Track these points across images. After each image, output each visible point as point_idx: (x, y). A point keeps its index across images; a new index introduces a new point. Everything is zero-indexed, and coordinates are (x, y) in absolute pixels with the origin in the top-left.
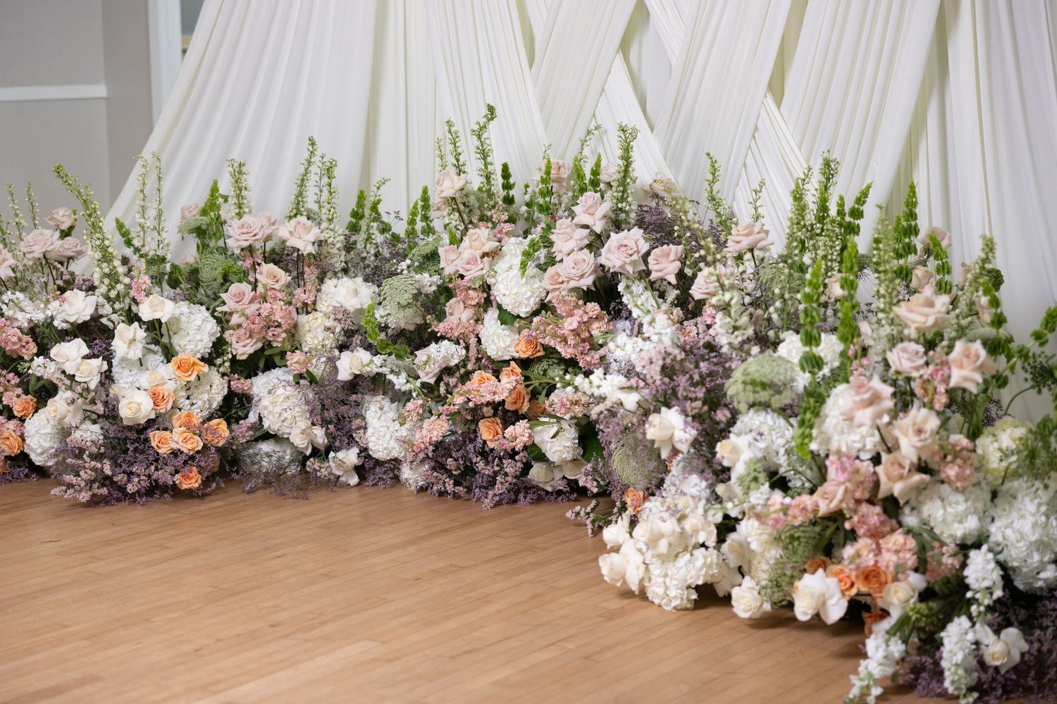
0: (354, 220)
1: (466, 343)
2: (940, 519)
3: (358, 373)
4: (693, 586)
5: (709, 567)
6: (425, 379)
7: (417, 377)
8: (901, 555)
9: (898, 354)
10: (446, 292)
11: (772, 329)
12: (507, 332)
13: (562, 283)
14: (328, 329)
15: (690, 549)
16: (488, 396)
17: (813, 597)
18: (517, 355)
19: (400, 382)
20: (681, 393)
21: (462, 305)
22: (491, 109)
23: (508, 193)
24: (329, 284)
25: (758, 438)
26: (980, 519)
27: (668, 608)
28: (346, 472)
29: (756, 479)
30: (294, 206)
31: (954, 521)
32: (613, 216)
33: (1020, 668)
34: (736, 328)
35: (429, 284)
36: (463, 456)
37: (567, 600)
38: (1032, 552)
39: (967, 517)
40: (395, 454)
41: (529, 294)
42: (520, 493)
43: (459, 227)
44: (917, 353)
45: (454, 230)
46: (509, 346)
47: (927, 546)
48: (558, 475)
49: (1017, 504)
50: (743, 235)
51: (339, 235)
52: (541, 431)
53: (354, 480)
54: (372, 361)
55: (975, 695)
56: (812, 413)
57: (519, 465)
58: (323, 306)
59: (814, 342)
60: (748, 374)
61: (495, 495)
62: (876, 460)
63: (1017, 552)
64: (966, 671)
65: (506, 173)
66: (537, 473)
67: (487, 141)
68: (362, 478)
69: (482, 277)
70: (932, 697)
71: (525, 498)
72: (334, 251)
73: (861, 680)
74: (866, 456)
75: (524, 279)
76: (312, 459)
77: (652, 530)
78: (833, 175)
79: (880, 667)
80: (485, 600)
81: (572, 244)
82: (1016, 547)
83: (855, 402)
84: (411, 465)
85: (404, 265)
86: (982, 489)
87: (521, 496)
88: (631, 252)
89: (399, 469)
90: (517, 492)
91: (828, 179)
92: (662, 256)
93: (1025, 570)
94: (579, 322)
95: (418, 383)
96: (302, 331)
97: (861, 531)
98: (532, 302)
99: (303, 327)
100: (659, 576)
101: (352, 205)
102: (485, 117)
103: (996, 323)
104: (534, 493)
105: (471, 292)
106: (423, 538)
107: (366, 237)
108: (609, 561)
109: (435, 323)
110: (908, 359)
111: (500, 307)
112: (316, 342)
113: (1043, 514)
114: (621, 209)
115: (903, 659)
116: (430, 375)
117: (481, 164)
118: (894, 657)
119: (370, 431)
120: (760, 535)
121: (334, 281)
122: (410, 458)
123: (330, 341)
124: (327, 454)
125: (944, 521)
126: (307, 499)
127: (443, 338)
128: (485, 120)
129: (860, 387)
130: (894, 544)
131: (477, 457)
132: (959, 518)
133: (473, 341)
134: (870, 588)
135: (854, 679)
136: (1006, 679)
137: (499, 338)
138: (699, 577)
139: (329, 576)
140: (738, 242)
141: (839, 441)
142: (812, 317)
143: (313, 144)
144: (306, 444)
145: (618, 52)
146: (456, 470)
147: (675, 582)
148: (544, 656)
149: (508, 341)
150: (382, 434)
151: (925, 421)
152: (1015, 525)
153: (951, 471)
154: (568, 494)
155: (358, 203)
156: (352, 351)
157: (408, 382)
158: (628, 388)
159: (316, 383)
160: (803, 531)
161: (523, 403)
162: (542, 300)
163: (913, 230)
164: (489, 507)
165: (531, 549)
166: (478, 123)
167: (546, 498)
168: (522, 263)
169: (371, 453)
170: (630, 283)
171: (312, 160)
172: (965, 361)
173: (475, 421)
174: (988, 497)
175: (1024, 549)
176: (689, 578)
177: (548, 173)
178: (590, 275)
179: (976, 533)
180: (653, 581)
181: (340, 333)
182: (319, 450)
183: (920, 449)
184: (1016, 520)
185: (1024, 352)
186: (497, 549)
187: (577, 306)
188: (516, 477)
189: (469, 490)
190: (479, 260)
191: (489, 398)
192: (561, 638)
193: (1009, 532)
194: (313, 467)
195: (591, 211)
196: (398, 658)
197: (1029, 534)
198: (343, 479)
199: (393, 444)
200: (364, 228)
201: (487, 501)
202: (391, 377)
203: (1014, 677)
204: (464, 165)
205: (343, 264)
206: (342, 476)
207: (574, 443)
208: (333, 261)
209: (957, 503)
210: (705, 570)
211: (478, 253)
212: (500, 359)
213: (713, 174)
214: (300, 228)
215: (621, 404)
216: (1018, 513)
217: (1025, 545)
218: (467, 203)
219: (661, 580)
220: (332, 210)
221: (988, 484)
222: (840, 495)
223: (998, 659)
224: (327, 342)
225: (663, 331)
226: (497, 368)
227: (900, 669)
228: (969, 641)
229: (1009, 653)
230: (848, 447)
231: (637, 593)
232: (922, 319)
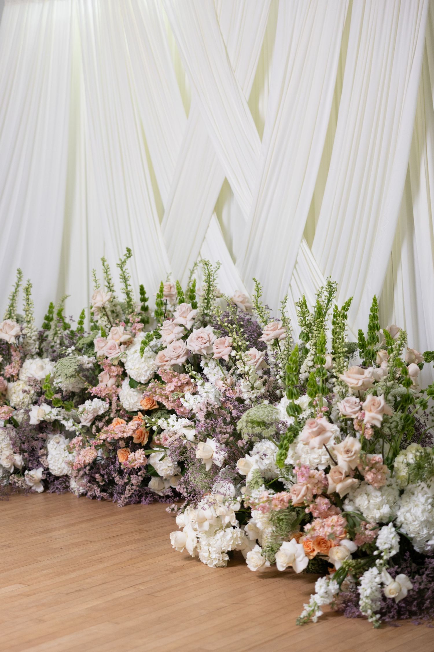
0: (46, 322)
1: (110, 400)
2: (366, 507)
3: (42, 419)
4: (226, 552)
5: (236, 539)
6: (84, 423)
7: (79, 423)
8: (335, 528)
9: (344, 403)
10: (98, 368)
11: (278, 389)
12: (135, 393)
13: (167, 361)
14: (24, 391)
15: (224, 528)
16: (119, 433)
17: (286, 556)
18: (142, 408)
19: (69, 425)
20: (218, 430)
21: (108, 376)
22: (129, 250)
23: (144, 304)
24: (28, 362)
25: (263, 457)
26: (390, 507)
27: (211, 566)
28: (36, 484)
29: (257, 482)
30: (8, 313)
31: (374, 508)
32: (201, 318)
33: (408, 599)
34: (253, 388)
35: (87, 362)
36: (107, 473)
37: (150, 561)
38: (422, 528)
39: (383, 505)
40: (65, 472)
41: (146, 368)
42: (142, 496)
43: (108, 326)
44: (356, 403)
45: (104, 328)
46: (137, 402)
47: (357, 524)
48: (167, 486)
49: (414, 498)
50: (271, 330)
51: (34, 331)
52: (154, 456)
53: (41, 489)
54: (51, 412)
55: (378, 616)
56: (288, 440)
57: (140, 478)
58: (23, 377)
59: (294, 397)
60: (250, 416)
61: (126, 498)
62: (327, 471)
63: (413, 528)
64: (372, 601)
65: (142, 291)
66: (153, 484)
67: (127, 271)
68: (46, 488)
69: (118, 358)
70: (355, 618)
71: (145, 500)
72: (31, 341)
73: (310, 607)
74: (322, 468)
75: (143, 359)
76: (13, 475)
77: (198, 516)
78: (334, 292)
79: (322, 599)
80: (100, 561)
81: (172, 337)
82: (412, 525)
83: (310, 433)
84: (75, 479)
85: (69, 350)
86: (393, 488)
87: (143, 499)
88: (205, 341)
89: (69, 482)
90: (140, 496)
91: (330, 295)
92: (220, 343)
93: (418, 539)
94: (175, 386)
95: (80, 426)
96: (10, 393)
97: (315, 515)
98: (148, 373)
99: (11, 390)
100: (205, 545)
101: (46, 312)
102: (125, 255)
103: (406, 384)
104: (150, 497)
105: (113, 367)
106: (73, 524)
107: (54, 332)
108: (175, 535)
109: (90, 387)
110: (349, 407)
111: (130, 377)
112: (18, 400)
113: (430, 504)
114: (207, 315)
115: (338, 594)
116: (88, 421)
117: (123, 285)
118: (331, 593)
119: (49, 457)
120: (262, 518)
121: (31, 361)
122: (74, 474)
123: (27, 400)
124: (24, 471)
125: (368, 508)
126: (8, 501)
127: (95, 397)
128: (125, 257)
129: (312, 424)
130: (332, 521)
131: (115, 473)
132: (377, 507)
133: (115, 398)
134: (321, 550)
135: (306, 606)
136: (399, 607)
137: (130, 397)
138: (229, 546)
139: (7, 546)
140: (268, 335)
141: (305, 458)
142: (293, 381)
143: (20, 273)
144: (10, 466)
145: (213, 213)
146: (101, 482)
147: (214, 549)
148: (123, 593)
149: (136, 399)
150: (57, 459)
151: (352, 445)
152: (412, 511)
153: (369, 477)
154: (173, 498)
155: (49, 311)
156: (39, 405)
157: (74, 425)
158: (189, 426)
159: (18, 426)
160: (286, 515)
161: (144, 439)
162: (155, 373)
163: (375, 327)
164: (121, 506)
165: (140, 531)
166: (121, 260)
167: (160, 501)
168: (141, 349)
169: (51, 471)
170: (207, 361)
171: (20, 283)
172: (372, 407)
173: (115, 450)
174: (397, 493)
175: (417, 526)
176: (223, 546)
177: (161, 291)
178: (183, 356)
179: (388, 516)
180: (202, 549)
181: (34, 394)
182: (18, 469)
183: (350, 462)
184: (413, 508)
185: (423, 403)
186: (118, 531)
187: (175, 376)
188: (138, 486)
189: (111, 495)
190: (117, 347)
191: (120, 435)
192: (139, 583)
193: (408, 515)
194: (13, 480)
195: (184, 315)
196: (34, 594)
197: (420, 516)
198: (33, 488)
199: (64, 465)
200: (53, 327)
201: (120, 502)
202: (63, 422)
203: (403, 605)
204: (113, 286)
205: (37, 350)
206: (33, 486)
207: (174, 464)
208: (30, 348)
209: (376, 497)
210: (232, 541)
211: (118, 342)
212: (132, 410)
213: (258, 292)
214: (6, 327)
215: (185, 436)
216: (414, 503)
217: (418, 524)
218: (115, 311)
219: (206, 548)
220: (30, 315)
221: (397, 485)
222: (303, 492)
223: (393, 593)
224: (26, 400)
225: (209, 391)
226: (129, 416)
227: (336, 600)
228: (376, 582)
229: (401, 590)
230: (310, 462)
231: (193, 556)
232: (355, 382)
